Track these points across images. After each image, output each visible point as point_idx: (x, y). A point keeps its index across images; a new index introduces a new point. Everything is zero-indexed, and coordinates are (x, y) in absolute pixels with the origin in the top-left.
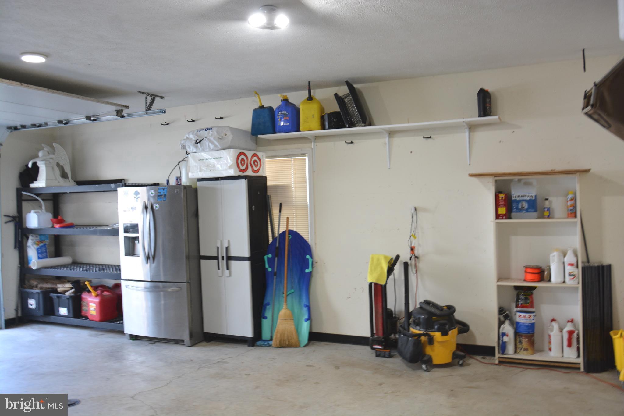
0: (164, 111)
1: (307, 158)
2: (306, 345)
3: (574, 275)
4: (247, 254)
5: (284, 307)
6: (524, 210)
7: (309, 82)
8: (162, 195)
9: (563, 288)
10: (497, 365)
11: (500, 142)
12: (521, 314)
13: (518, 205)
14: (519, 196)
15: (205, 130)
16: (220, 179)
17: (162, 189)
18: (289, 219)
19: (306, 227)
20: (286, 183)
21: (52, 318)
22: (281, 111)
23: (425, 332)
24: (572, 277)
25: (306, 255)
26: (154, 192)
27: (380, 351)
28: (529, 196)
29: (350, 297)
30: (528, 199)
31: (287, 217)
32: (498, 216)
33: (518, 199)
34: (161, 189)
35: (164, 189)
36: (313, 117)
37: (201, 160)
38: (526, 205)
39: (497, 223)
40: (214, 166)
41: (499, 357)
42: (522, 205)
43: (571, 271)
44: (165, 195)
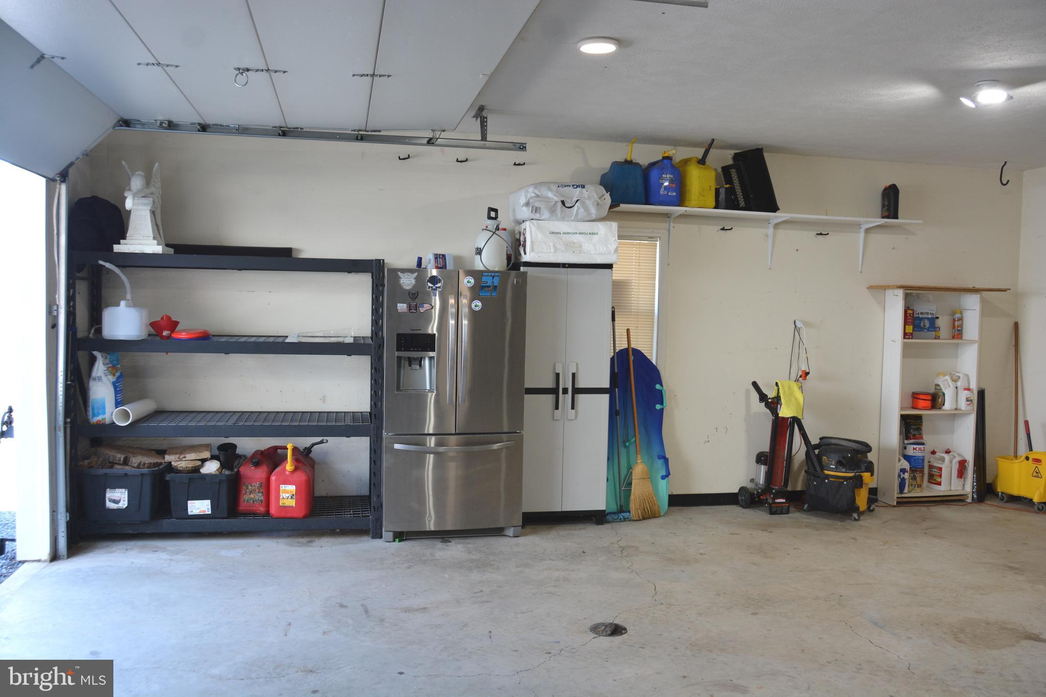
0: (522, 147)
1: (658, 243)
2: (666, 514)
3: (971, 401)
4: (606, 384)
5: (639, 461)
6: (926, 329)
7: (713, 140)
8: (489, 287)
9: (956, 415)
10: (894, 506)
11: (894, 248)
12: (915, 446)
13: (920, 323)
14: (922, 313)
15: (572, 187)
16: (567, 266)
17: (491, 276)
18: (631, 331)
19: (650, 343)
20: (627, 278)
21: (166, 524)
22: (666, 174)
23: (857, 474)
24: (969, 403)
25: (656, 384)
26: (472, 281)
27: (777, 507)
28: (930, 313)
29: (708, 441)
30: (930, 316)
31: (627, 328)
32: (906, 335)
33: (921, 316)
34: (487, 276)
35: (493, 277)
36: (710, 190)
37: (553, 233)
38: (927, 324)
39: (904, 343)
40: (581, 246)
41: (897, 498)
42: (924, 323)
43: (969, 396)
44: (495, 287)
